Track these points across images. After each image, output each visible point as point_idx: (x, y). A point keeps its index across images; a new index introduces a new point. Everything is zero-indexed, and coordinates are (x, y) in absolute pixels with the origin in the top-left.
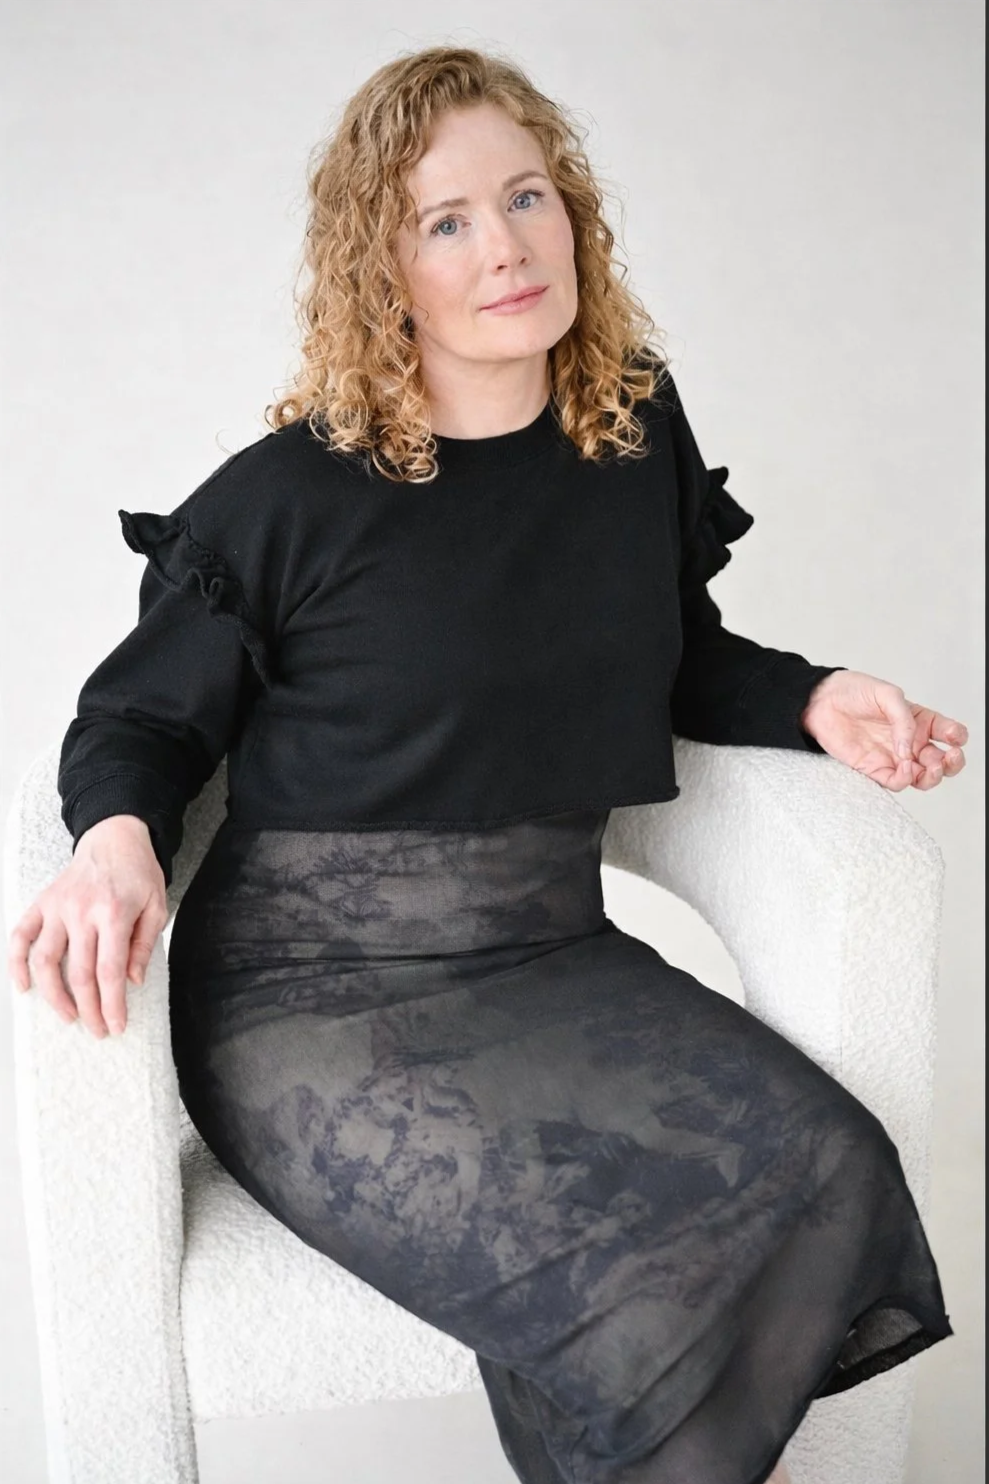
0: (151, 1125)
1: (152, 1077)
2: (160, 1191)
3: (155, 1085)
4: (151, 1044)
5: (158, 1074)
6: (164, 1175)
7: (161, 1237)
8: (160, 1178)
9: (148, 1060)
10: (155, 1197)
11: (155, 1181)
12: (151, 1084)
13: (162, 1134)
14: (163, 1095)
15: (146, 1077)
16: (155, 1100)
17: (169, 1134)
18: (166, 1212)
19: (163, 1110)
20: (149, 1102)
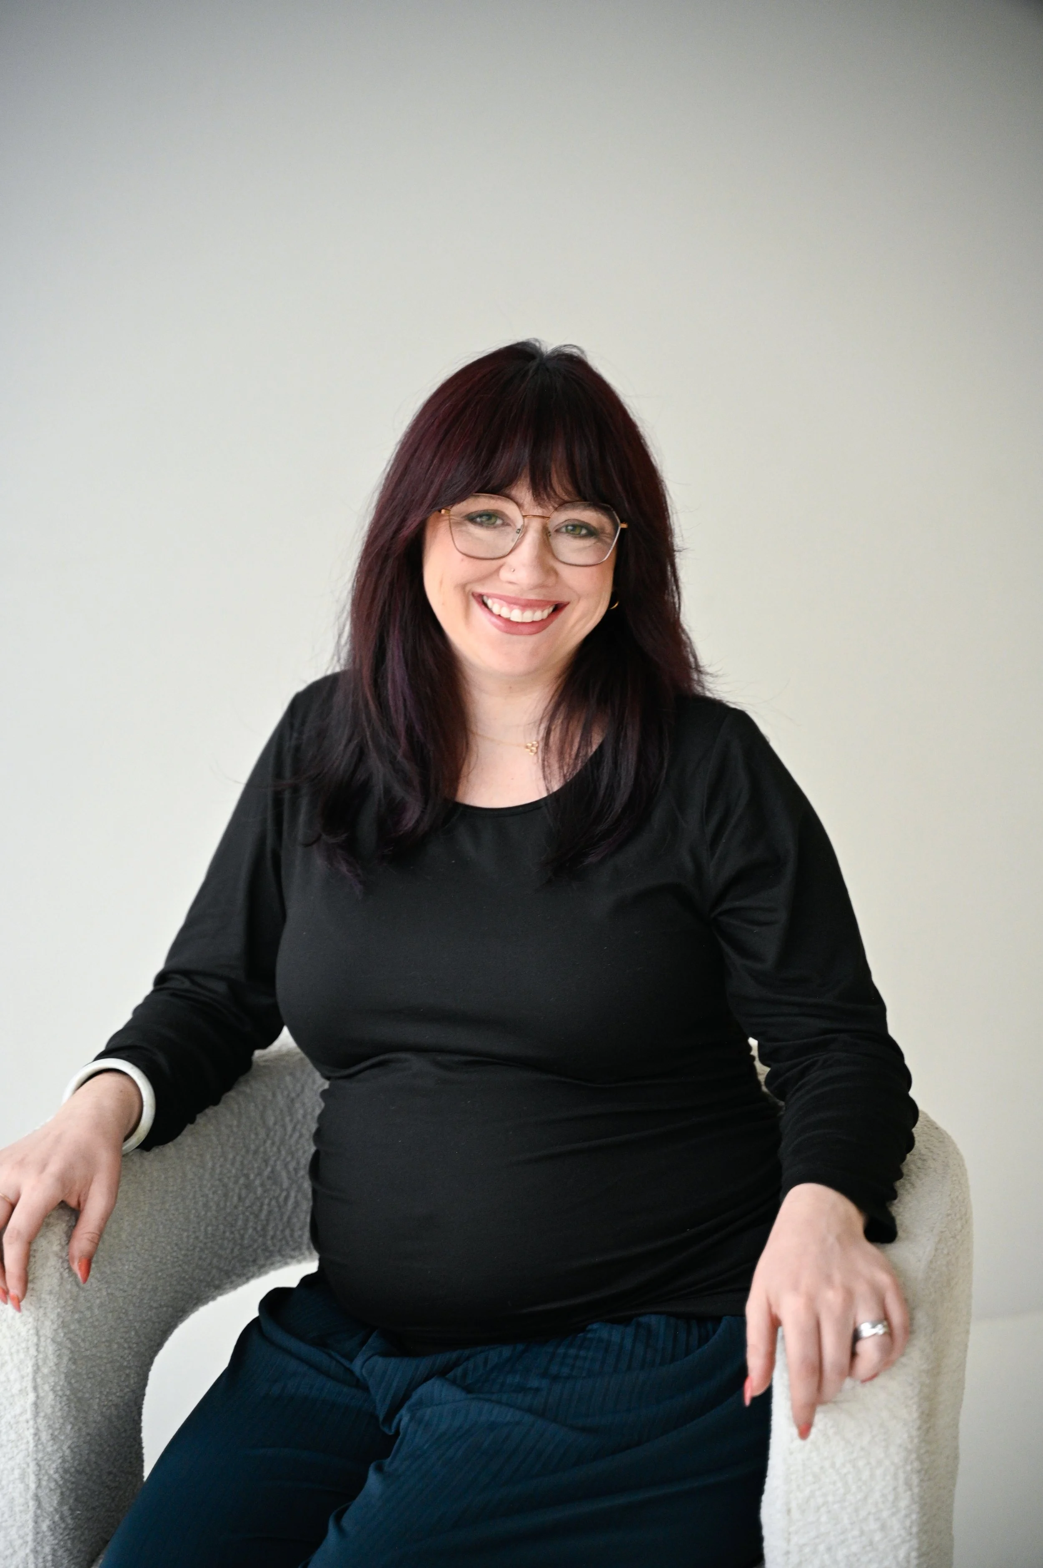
0: (31, 1423)
1: (37, 1369)
2: (37, 1498)
3: (39, 1380)
4: (37, 1334)
5: (45, 1370)
6: (44, 1483)
7: (35, 1552)
8: (39, 1486)
9: (33, 1351)
10: (32, 1503)
11: (33, 1486)
12: (34, 1379)
13: (45, 1436)
14: (51, 1396)
15: (29, 1369)
16: (38, 1397)
17: (54, 1438)
18: (44, 1527)
19: (49, 1411)
20: (32, 1397)
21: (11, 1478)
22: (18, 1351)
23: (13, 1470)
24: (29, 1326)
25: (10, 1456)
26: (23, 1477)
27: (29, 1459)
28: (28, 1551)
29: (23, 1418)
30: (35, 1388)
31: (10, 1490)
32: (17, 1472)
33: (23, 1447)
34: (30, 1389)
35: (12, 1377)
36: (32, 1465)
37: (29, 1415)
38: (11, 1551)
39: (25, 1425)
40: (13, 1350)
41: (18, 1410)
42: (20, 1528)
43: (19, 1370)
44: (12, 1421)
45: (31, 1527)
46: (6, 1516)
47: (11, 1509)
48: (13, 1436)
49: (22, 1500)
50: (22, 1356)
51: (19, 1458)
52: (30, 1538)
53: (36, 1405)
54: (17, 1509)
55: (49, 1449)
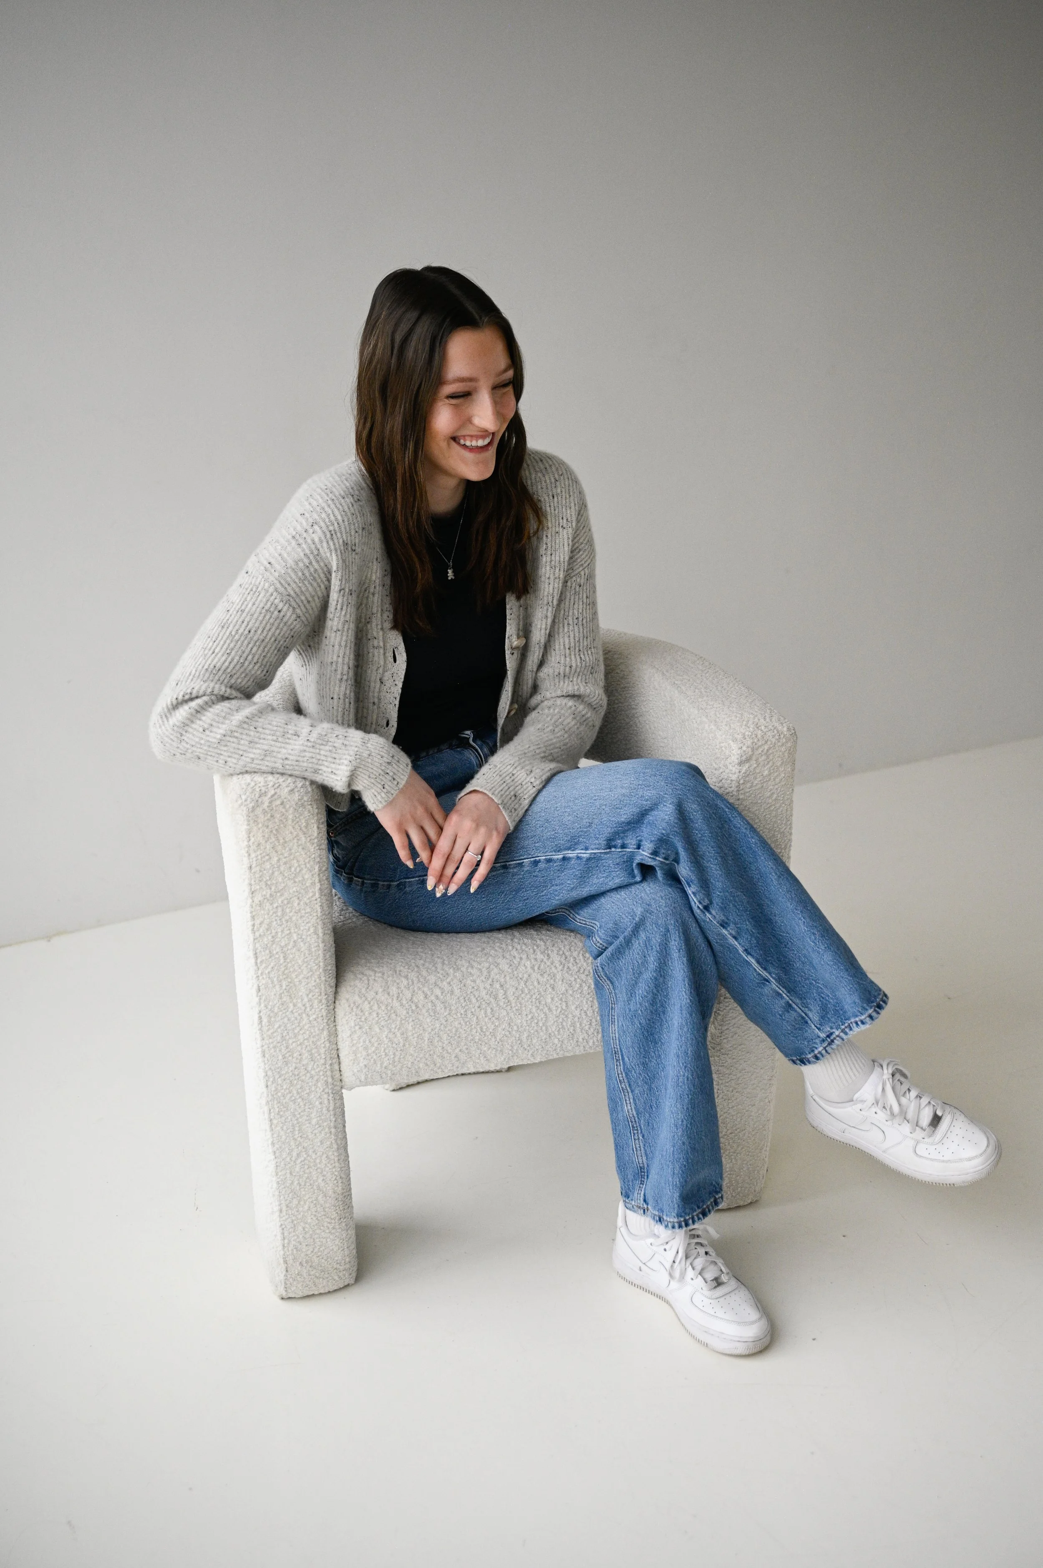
21: (309, 933)
22: (309, 862)
23: (309, 929)
24: (315, 845)
25: (307, 921)
26: (315, 933)
27: (318, 920)
28: (321, 970)
29: (314, 898)
30: (320, 881)
31: (309, 940)
32: (312, 930)
33: (315, 914)
34: (317, 881)
35: (306, 877)
36: (320, 923)
37: (317, 895)
38: (311, 973)
39: (315, 902)
40: (307, 861)
41: (311, 895)
42: (315, 960)
43: (311, 872)
44: (308, 901)
45: (321, 957)
46: (307, 955)
47: (310, 950)
48: (308, 910)
49: (316, 944)
50: (312, 863)
51: (313, 921)
52: (321, 964)
53: (320, 889)
54: (313, 950)
55: (327, 913)
